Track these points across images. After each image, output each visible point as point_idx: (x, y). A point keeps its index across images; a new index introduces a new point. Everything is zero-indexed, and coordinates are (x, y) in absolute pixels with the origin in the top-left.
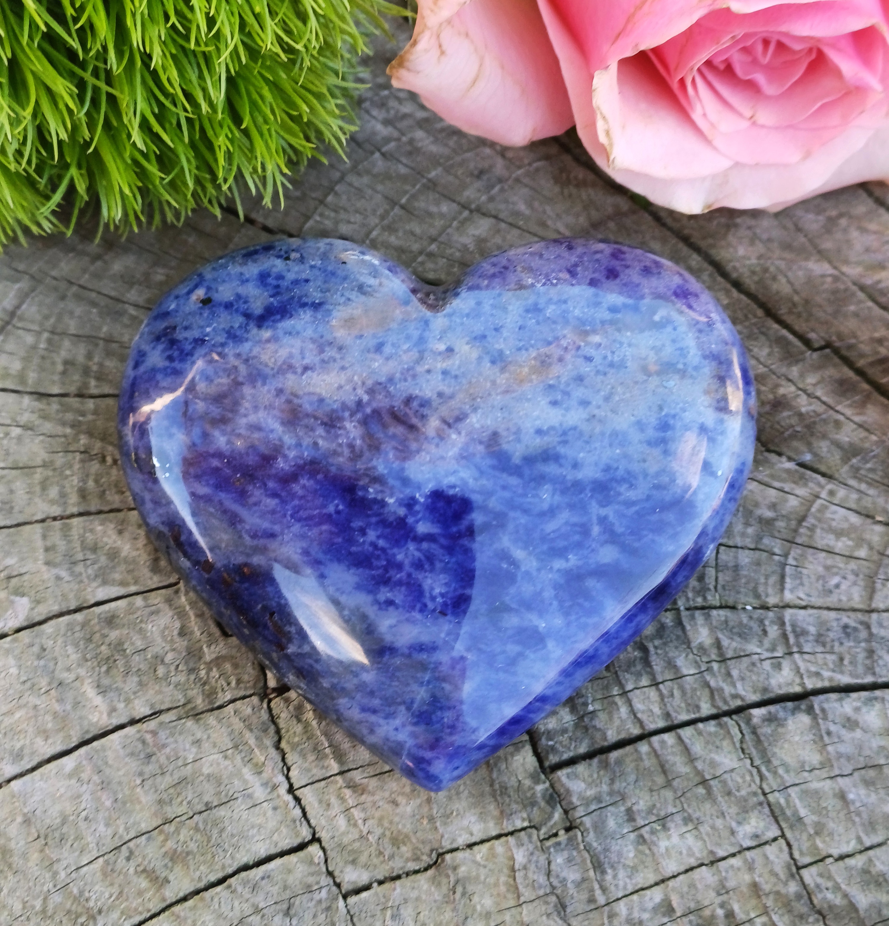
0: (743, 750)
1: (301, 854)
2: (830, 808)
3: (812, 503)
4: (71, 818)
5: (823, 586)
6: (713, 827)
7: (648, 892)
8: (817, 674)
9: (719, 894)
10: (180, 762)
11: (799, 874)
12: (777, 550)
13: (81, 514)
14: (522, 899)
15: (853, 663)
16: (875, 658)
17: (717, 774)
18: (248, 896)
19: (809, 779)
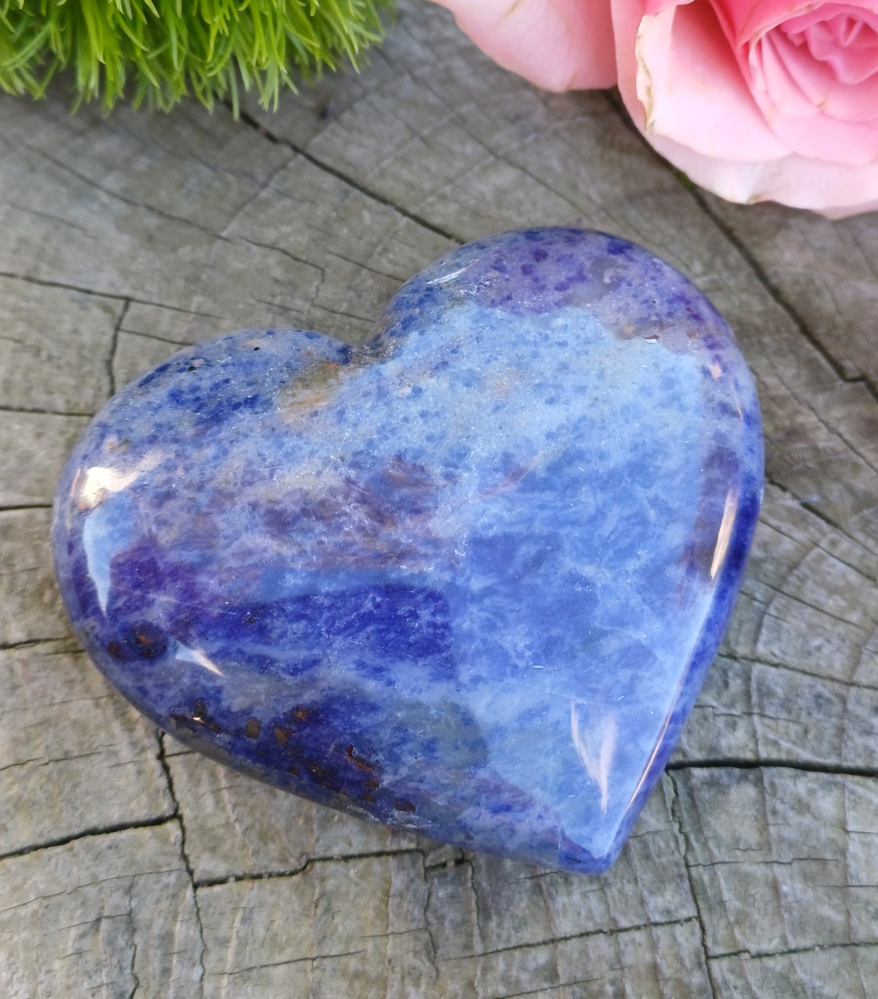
0: (673, 811)
1: (158, 829)
2: (757, 897)
3: (808, 550)
5: (803, 645)
6: (621, 892)
7: (533, 951)
8: (775, 743)
9: (612, 968)
10: (47, 701)
11: (707, 964)
12: (758, 596)
14: (391, 929)
15: (819, 738)
16: (845, 738)
17: (640, 833)
18: (88, 863)
19: (742, 859)
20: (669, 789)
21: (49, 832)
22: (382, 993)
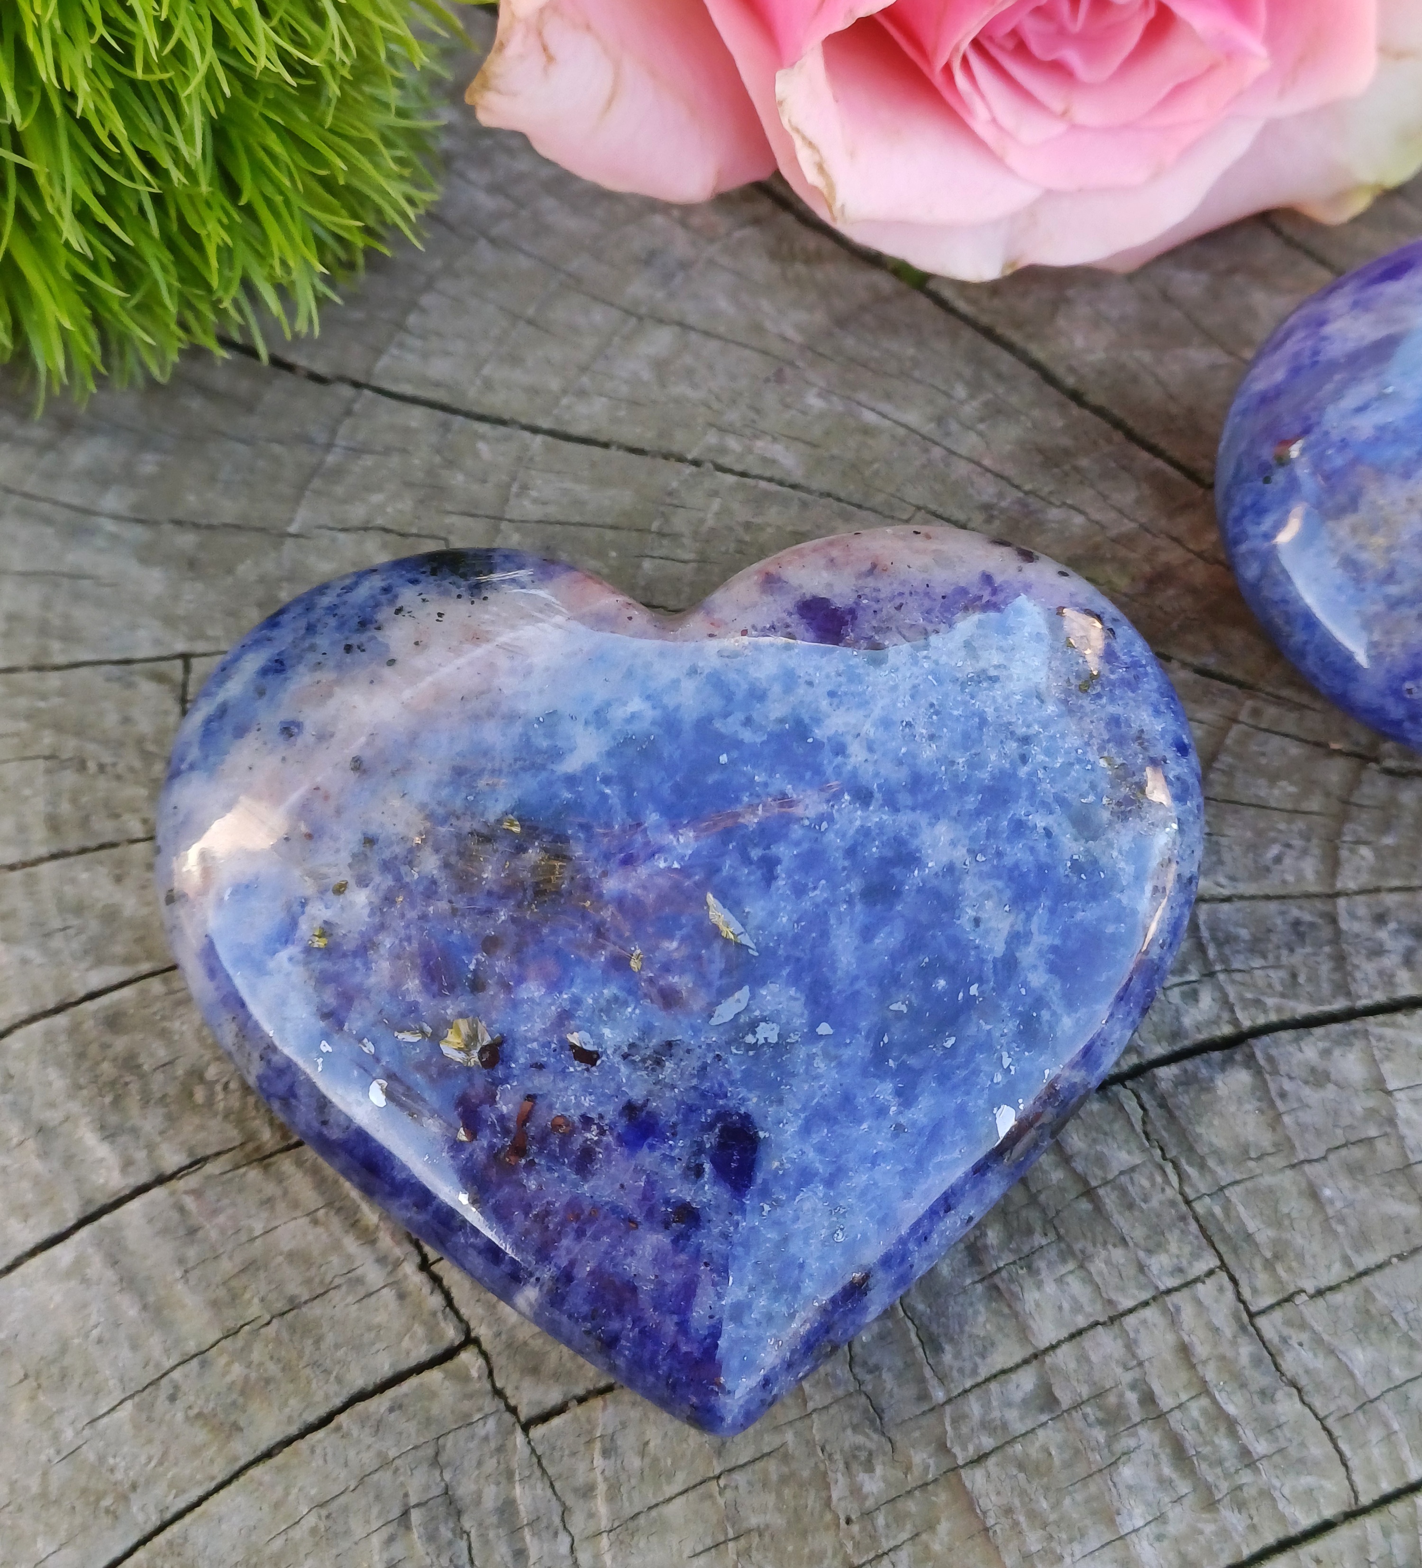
0: (1147, 1135)
1: (449, 1365)
2: (1294, 1214)
3: (1225, 731)
4: (76, 1341)
5: (1256, 862)
6: (1108, 1262)
7: (1013, 1376)
9: (1127, 1368)
10: (244, 1237)
11: (1253, 1325)
13: (54, 857)
14: (811, 1405)
15: (1313, 978)
16: (1349, 968)
17: (1110, 1177)
18: (369, 1440)
19: (1258, 1171)
20: (1131, 1105)
21: (300, 1415)
22: (824, 1494)
